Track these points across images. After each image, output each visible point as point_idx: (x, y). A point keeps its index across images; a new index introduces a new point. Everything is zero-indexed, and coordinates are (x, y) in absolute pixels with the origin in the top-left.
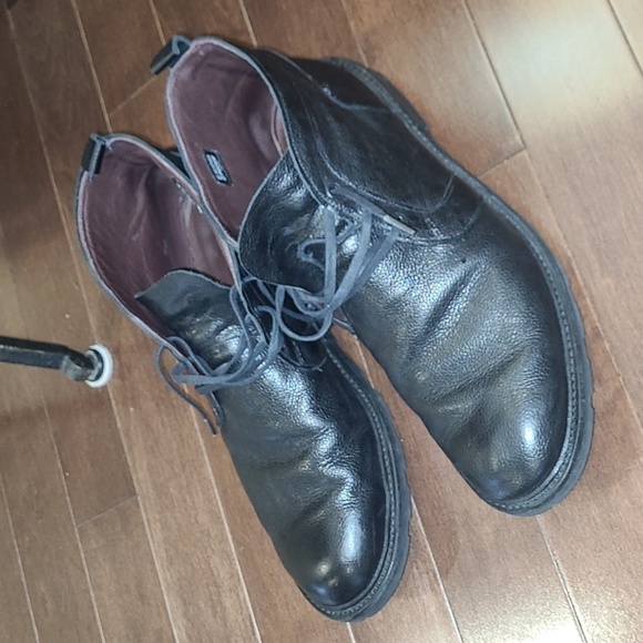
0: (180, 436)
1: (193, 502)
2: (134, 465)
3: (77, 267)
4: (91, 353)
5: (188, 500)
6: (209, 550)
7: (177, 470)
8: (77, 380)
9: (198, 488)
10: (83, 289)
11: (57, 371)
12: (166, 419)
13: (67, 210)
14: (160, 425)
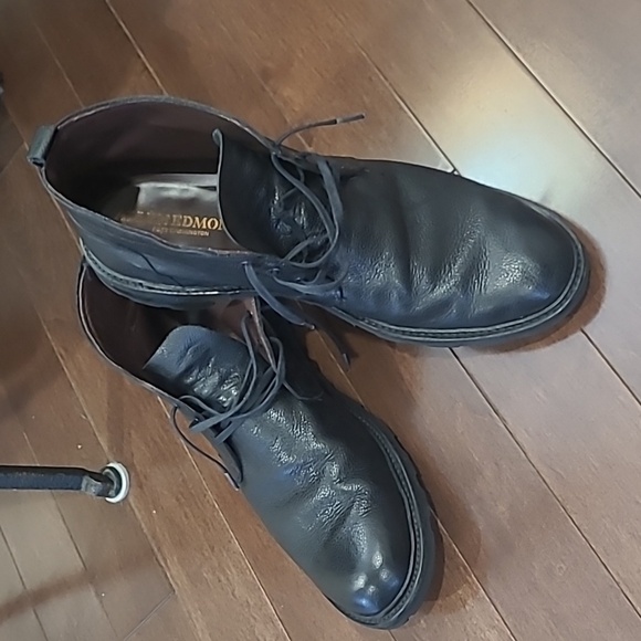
0: (204, 521)
1: (228, 579)
2: (166, 563)
3: (81, 399)
4: (107, 470)
5: (222, 578)
6: (252, 620)
7: (207, 554)
8: (98, 495)
9: (231, 565)
10: (89, 418)
11: (77, 492)
12: (188, 510)
13: (63, 353)
14: (184, 519)
